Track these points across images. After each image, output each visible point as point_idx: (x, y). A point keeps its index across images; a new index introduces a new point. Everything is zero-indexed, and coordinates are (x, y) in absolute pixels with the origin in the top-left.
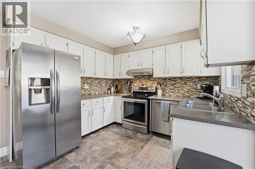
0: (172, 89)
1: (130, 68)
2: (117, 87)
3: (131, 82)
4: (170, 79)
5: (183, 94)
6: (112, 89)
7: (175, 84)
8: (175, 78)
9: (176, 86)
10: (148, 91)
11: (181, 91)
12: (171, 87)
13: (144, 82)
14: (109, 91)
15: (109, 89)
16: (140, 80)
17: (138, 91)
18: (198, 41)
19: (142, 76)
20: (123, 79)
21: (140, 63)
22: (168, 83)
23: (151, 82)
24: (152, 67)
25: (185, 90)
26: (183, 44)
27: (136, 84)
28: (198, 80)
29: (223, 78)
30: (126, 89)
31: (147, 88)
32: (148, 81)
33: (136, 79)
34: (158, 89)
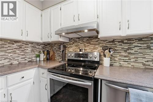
0: (125, 57)
1: (62, 26)
3: (65, 47)
5: (144, 65)
6: (42, 55)
9: (132, 52)
10: (89, 59)
12: (124, 54)
13: (82, 46)
14: (38, 59)
15: (39, 56)
16: (76, 44)
17: (74, 58)
19: (79, 38)
21: (76, 18)
22: (119, 47)
23: (92, 47)
24: (96, 19)
25: (149, 57)
27: (71, 50)
30: (59, 56)
31: (86, 54)
32: (87, 45)
33: (72, 43)
34: (105, 56)
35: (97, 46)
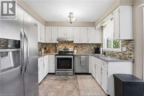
0: (81, 49)
1: (59, 37)
2: (45, 49)
4: (80, 44)
5: (86, 52)
6: (43, 50)
7: (82, 47)
8: (82, 44)
10: (69, 51)
11: (85, 50)
14: (40, 52)
16: (62, 44)
17: (62, 51)
18: (95, 28)
20: (50, 44)
21: (65, 35)
22: (79, 46)
23: (70, 46)
25: (87, 50)
26: (88, 27)
27: (60, 47)
28: (92, 45)
29: (104, 45)
30: (53, 50)
31: (68, 49)
32: (68, 45)
33: (60, 44)
34: (75, 49)
35: (72, 46)
